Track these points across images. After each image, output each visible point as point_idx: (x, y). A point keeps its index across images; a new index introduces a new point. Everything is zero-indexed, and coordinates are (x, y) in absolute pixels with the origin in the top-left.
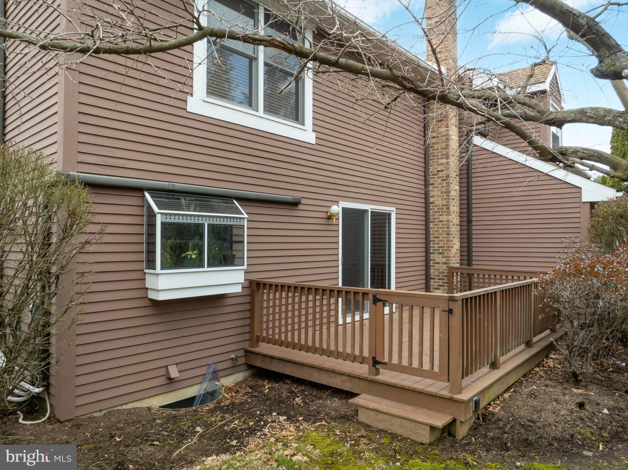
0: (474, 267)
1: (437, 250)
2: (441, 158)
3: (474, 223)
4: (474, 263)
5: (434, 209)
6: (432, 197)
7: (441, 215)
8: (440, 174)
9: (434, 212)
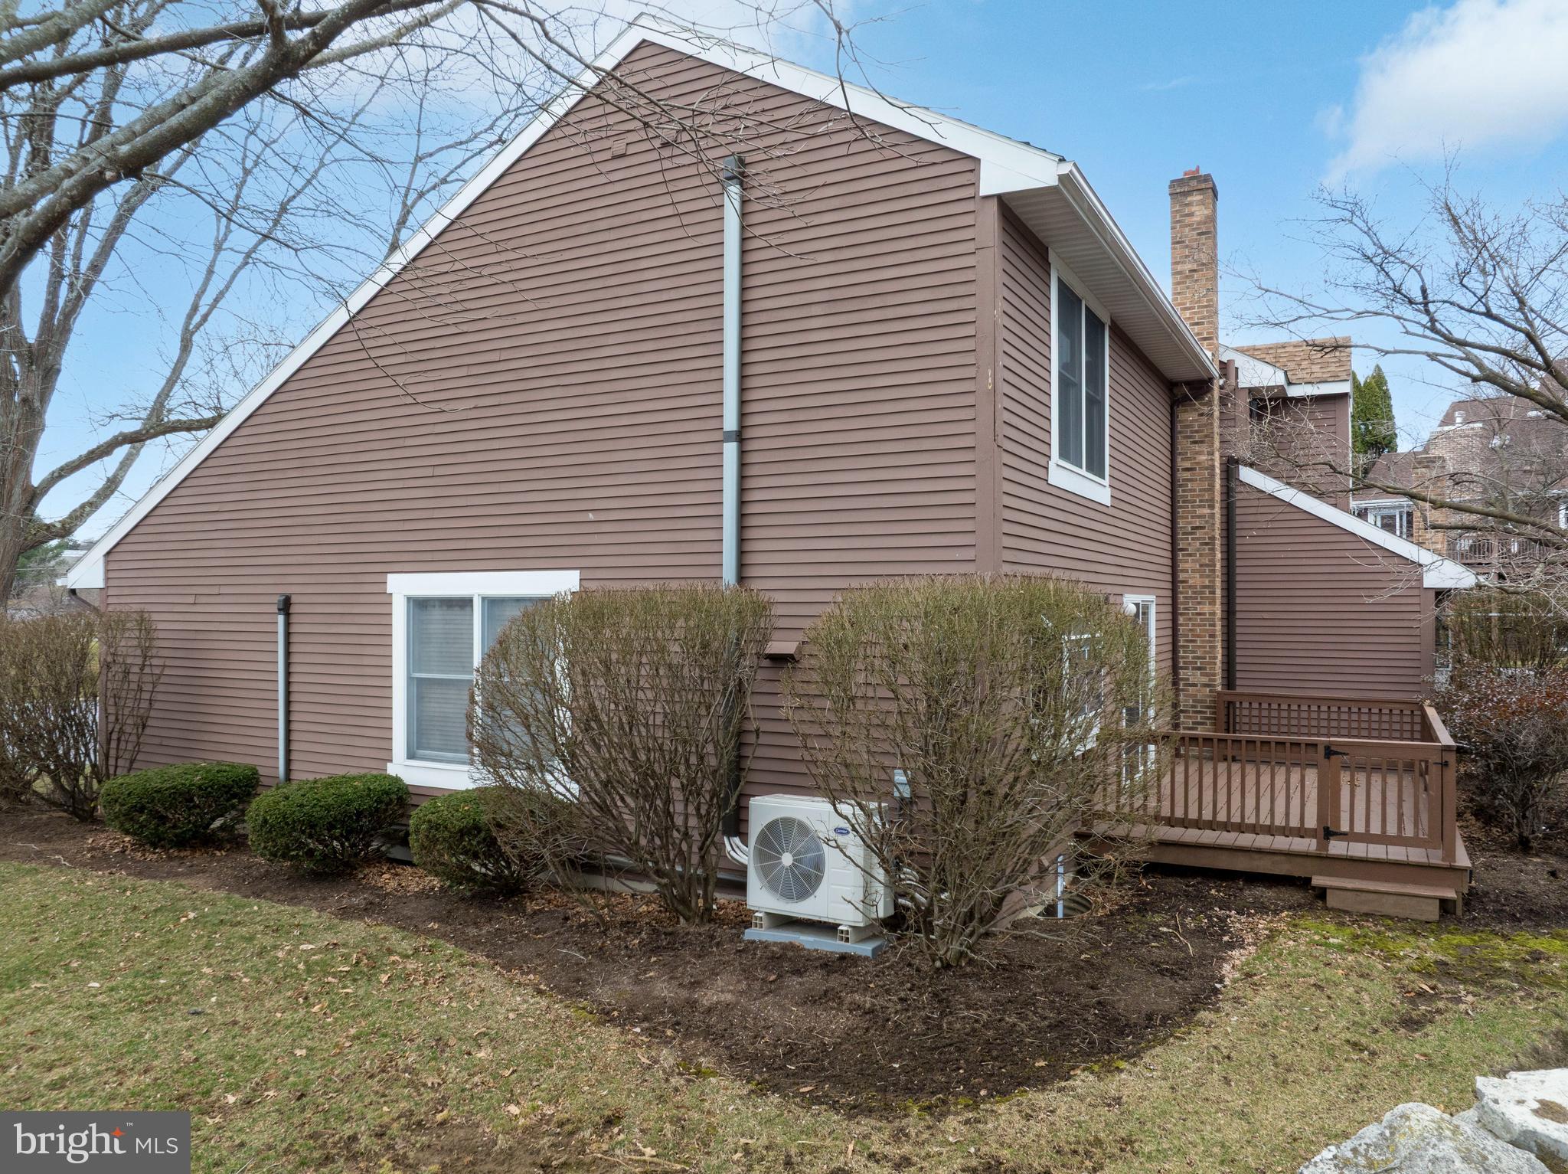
2: (1200, 506)
3: (1238, 615)
5: (1187, 592)
6: (1182, 571)
7: (1199, 603)
8: (1199, 534)
9: (1185, 598)
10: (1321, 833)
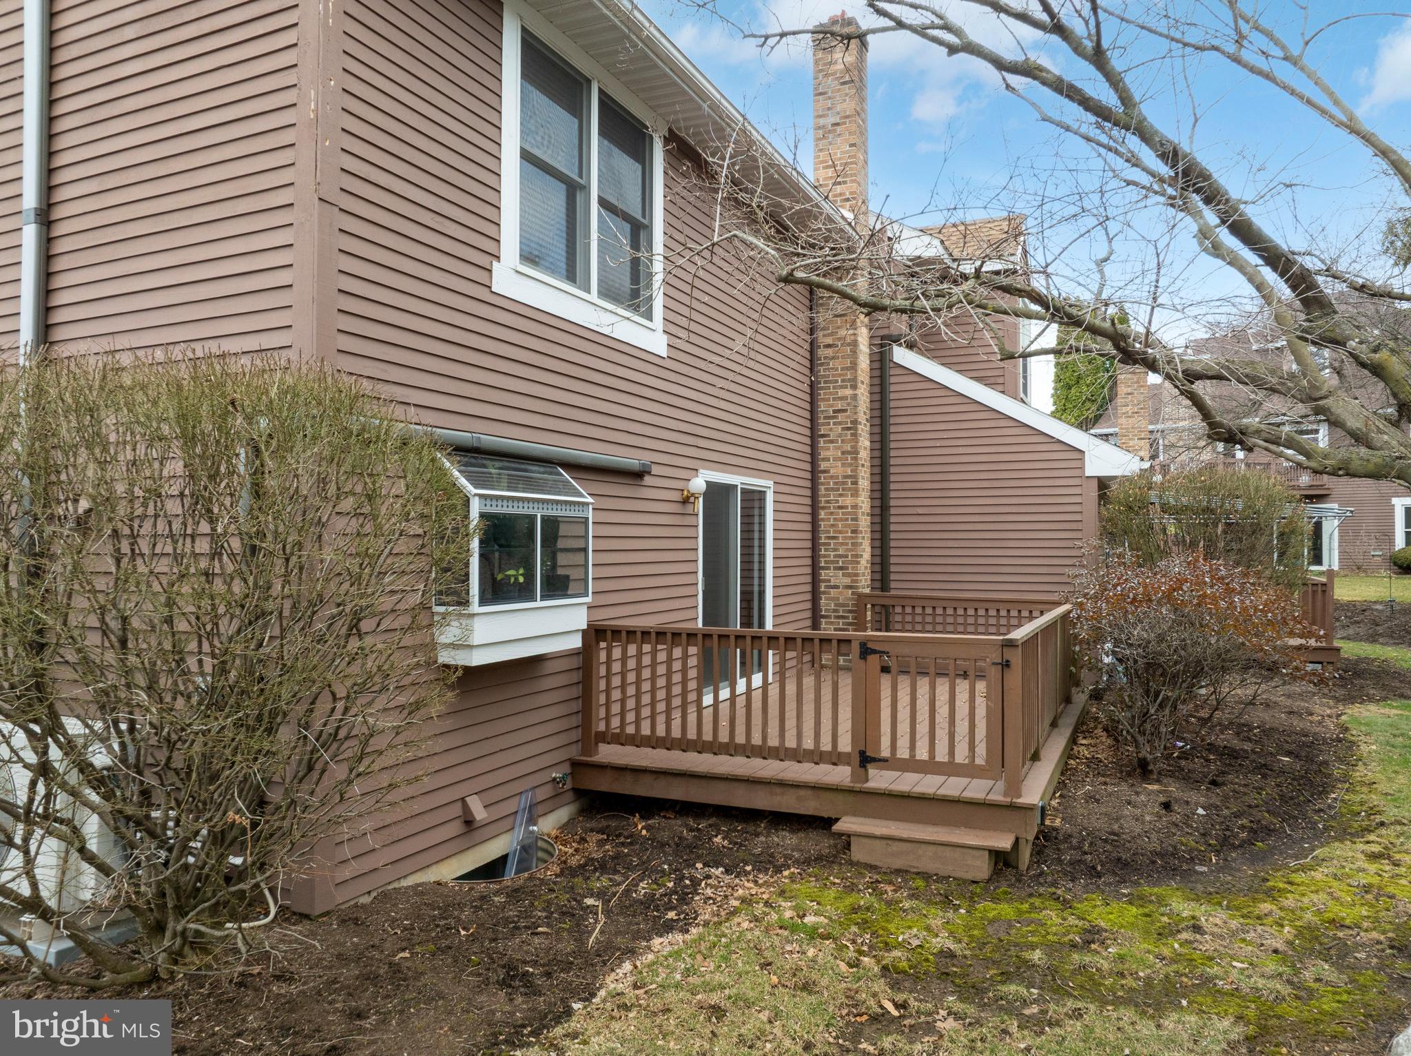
0: (893, 592)
1: (833, 562)
2: (841, 387)
3: (893, 511)
4: (893, 585)
5: (828, 483)
6: (824, 459)
7: (841, 495)
8: (841, 417)
9: (827, 489)
10: (856, 759)
